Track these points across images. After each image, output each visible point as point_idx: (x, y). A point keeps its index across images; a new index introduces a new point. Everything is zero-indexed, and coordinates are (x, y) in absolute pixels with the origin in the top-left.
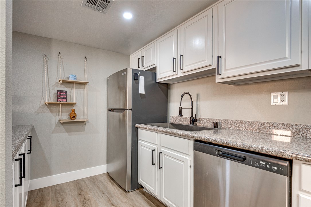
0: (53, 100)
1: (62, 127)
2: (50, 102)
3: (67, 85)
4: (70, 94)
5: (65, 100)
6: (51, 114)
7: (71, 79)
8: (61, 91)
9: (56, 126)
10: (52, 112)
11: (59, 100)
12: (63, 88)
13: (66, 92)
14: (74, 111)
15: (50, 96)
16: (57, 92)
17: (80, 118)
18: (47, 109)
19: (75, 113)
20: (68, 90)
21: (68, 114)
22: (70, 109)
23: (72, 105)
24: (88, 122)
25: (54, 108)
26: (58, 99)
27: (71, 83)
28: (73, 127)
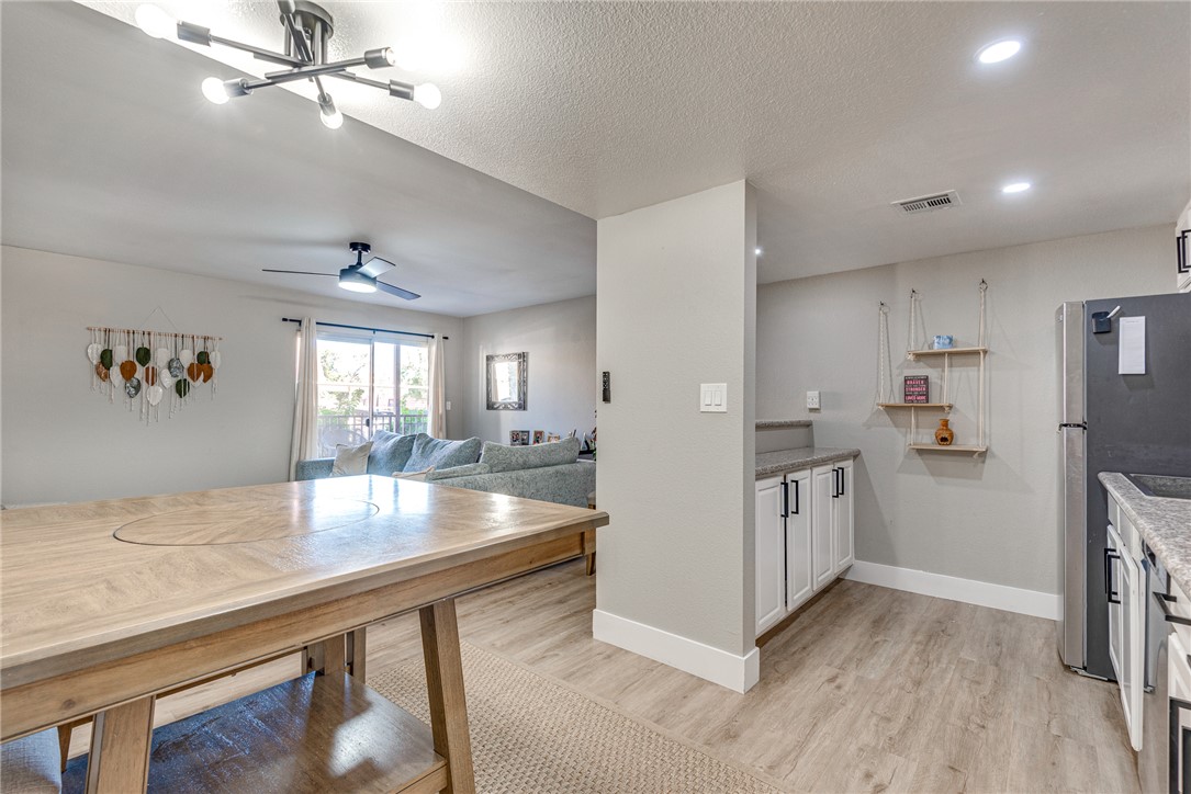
0: (898, 400)
1: (919, 461)
2: (892, 403)
3: (932, 361)
4: (939, 382)
5: (924, 398)
6: (895, 429)
7: (936, 348)
8: (913, 379)
9: (906, 457)
10: (896, 426)
11: (909, 398)
12: (921, 370)
13: (926, 379)
14: (946, 423)
15: (892, 390)
16: (906, 381)
17: (966, 440)
18: (886, 418)
19: (947, 429)
20: (932, 374)
21: (933, 431)
22: (936, 418)
23: (941, 408)
24: (994, 456)
25: (901, 416)
26: (906, 395)
27: (940, 355)
28: (949, 464)
